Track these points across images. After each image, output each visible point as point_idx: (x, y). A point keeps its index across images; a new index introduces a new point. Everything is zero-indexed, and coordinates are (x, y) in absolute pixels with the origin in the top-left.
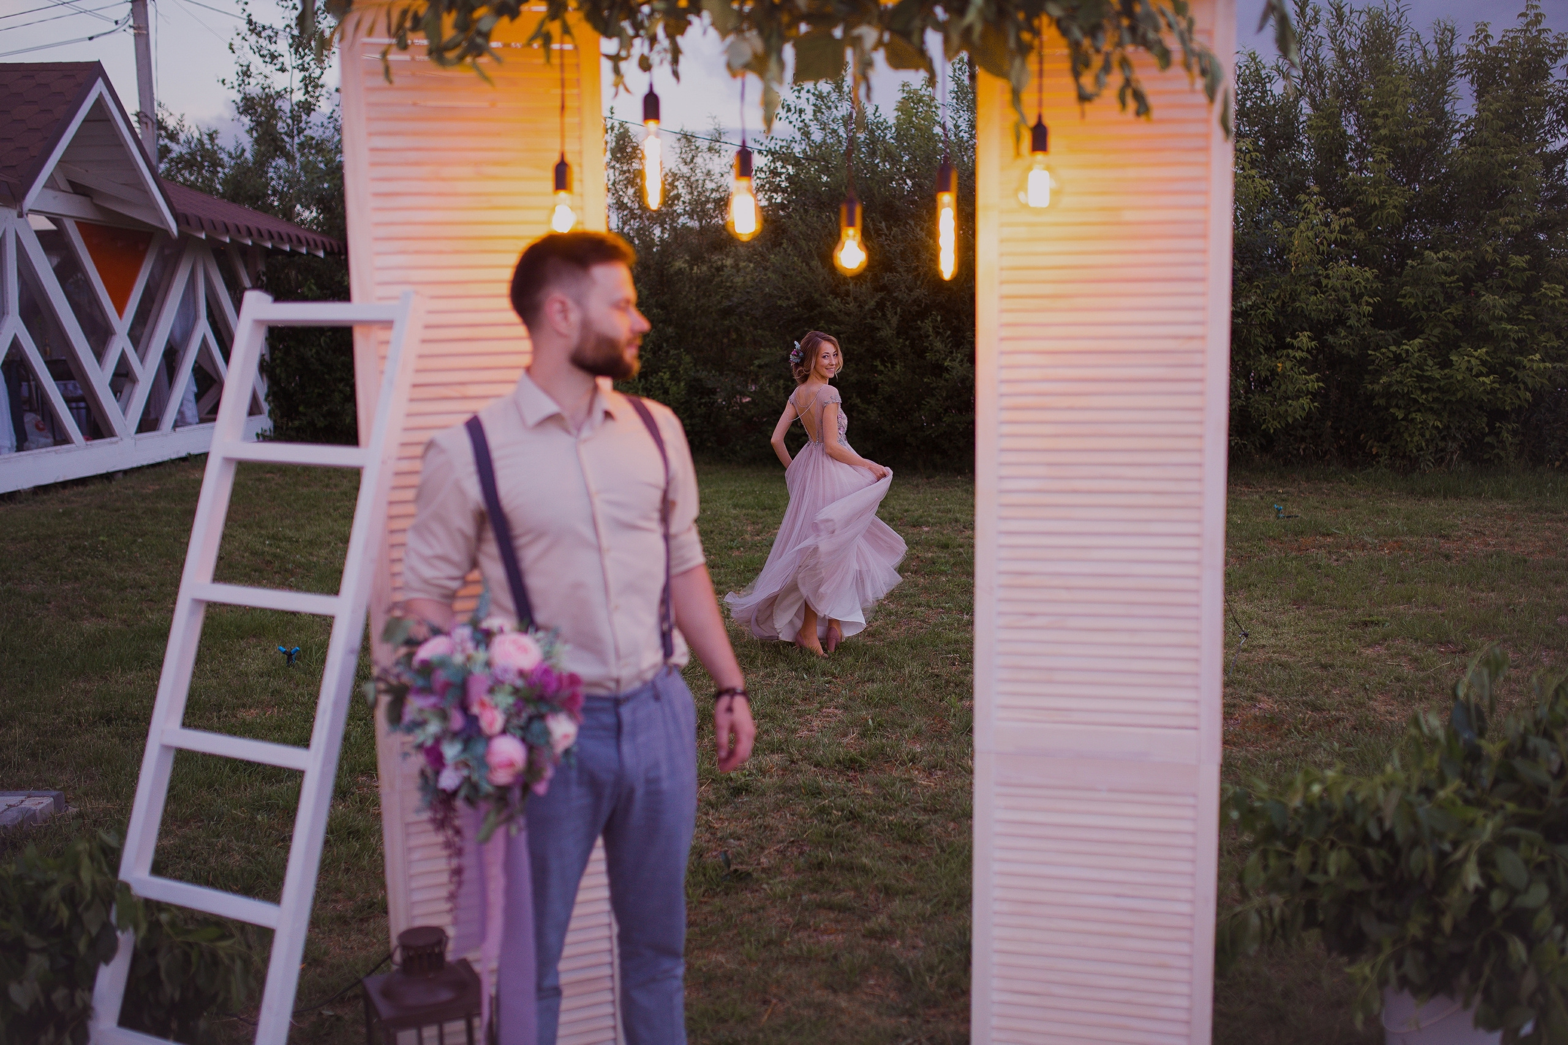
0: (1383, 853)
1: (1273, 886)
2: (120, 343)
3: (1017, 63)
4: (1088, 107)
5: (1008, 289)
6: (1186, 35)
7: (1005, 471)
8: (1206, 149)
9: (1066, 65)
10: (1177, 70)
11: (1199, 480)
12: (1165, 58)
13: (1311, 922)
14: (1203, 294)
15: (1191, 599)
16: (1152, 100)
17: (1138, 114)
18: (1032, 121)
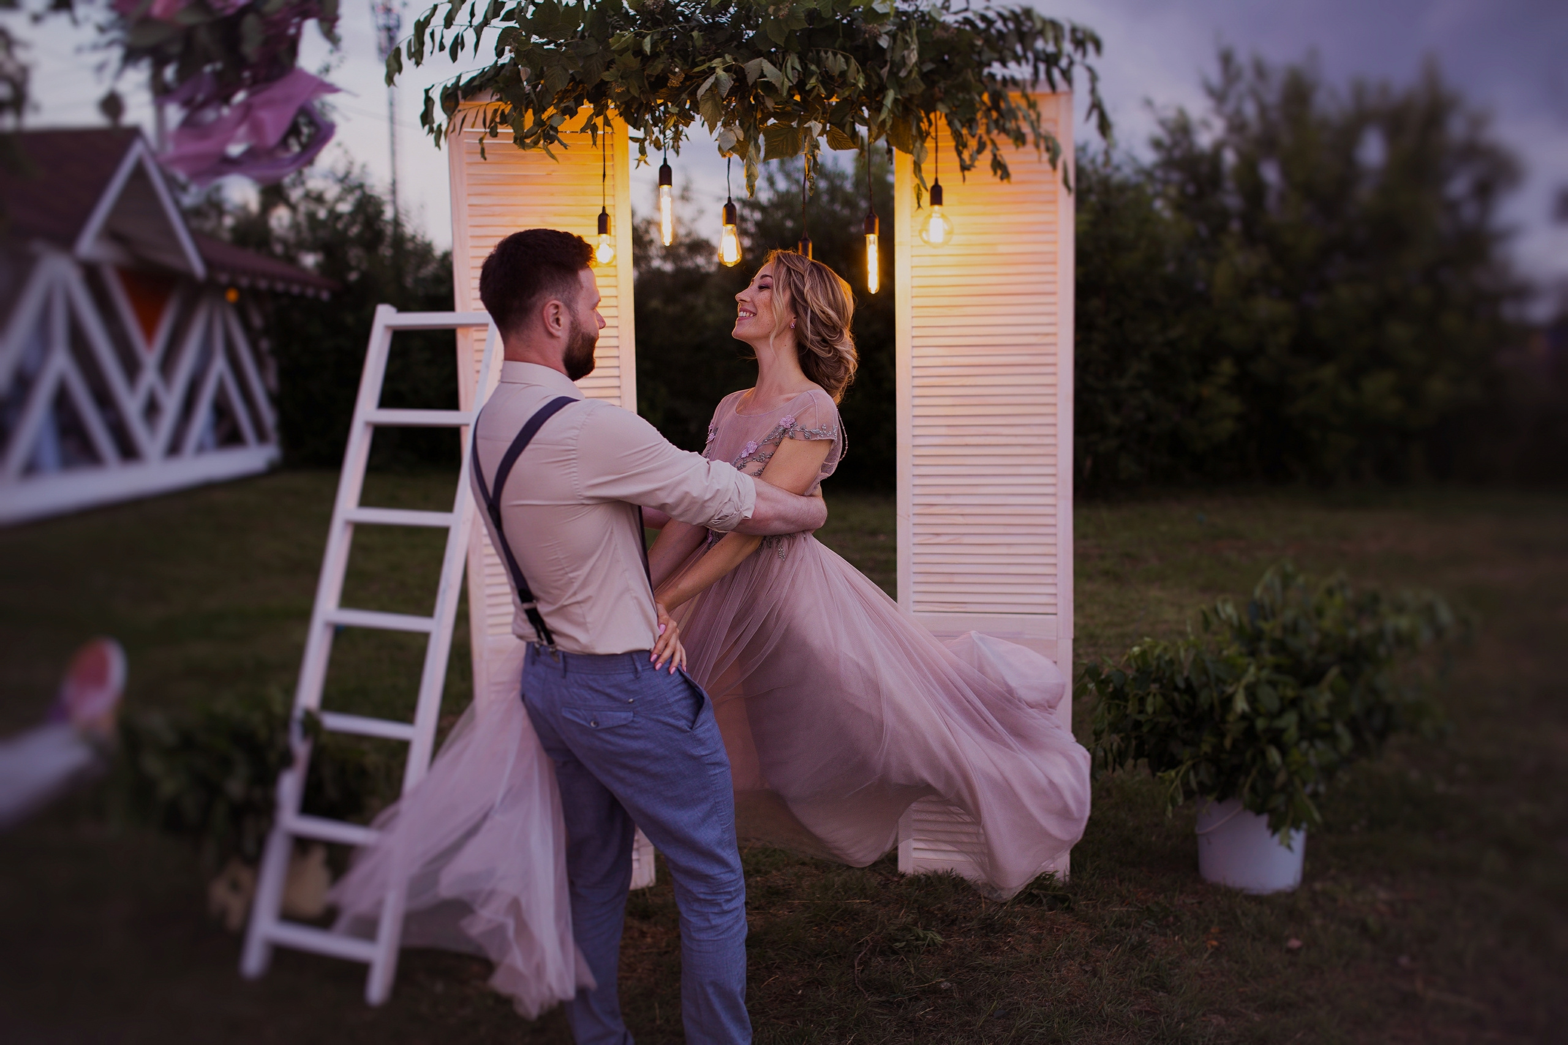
0: (1186, 697)
1: (1114, 728)
2: (149, 377)
3: (918, 145)
4: (967, 173)
5: (918, 302)
6: (1036, 124)
7: (917, 432)
8: (1054, 202)
9: (953, 144)
10: (1030, 147)
11: (1055, 436)
12: (1019, 139)
13: (1139, 754)
14: (1054, 304)
15: (1050, 521)
16: (1011, 168)
17: (1002, 178)
18: (930, 184)
